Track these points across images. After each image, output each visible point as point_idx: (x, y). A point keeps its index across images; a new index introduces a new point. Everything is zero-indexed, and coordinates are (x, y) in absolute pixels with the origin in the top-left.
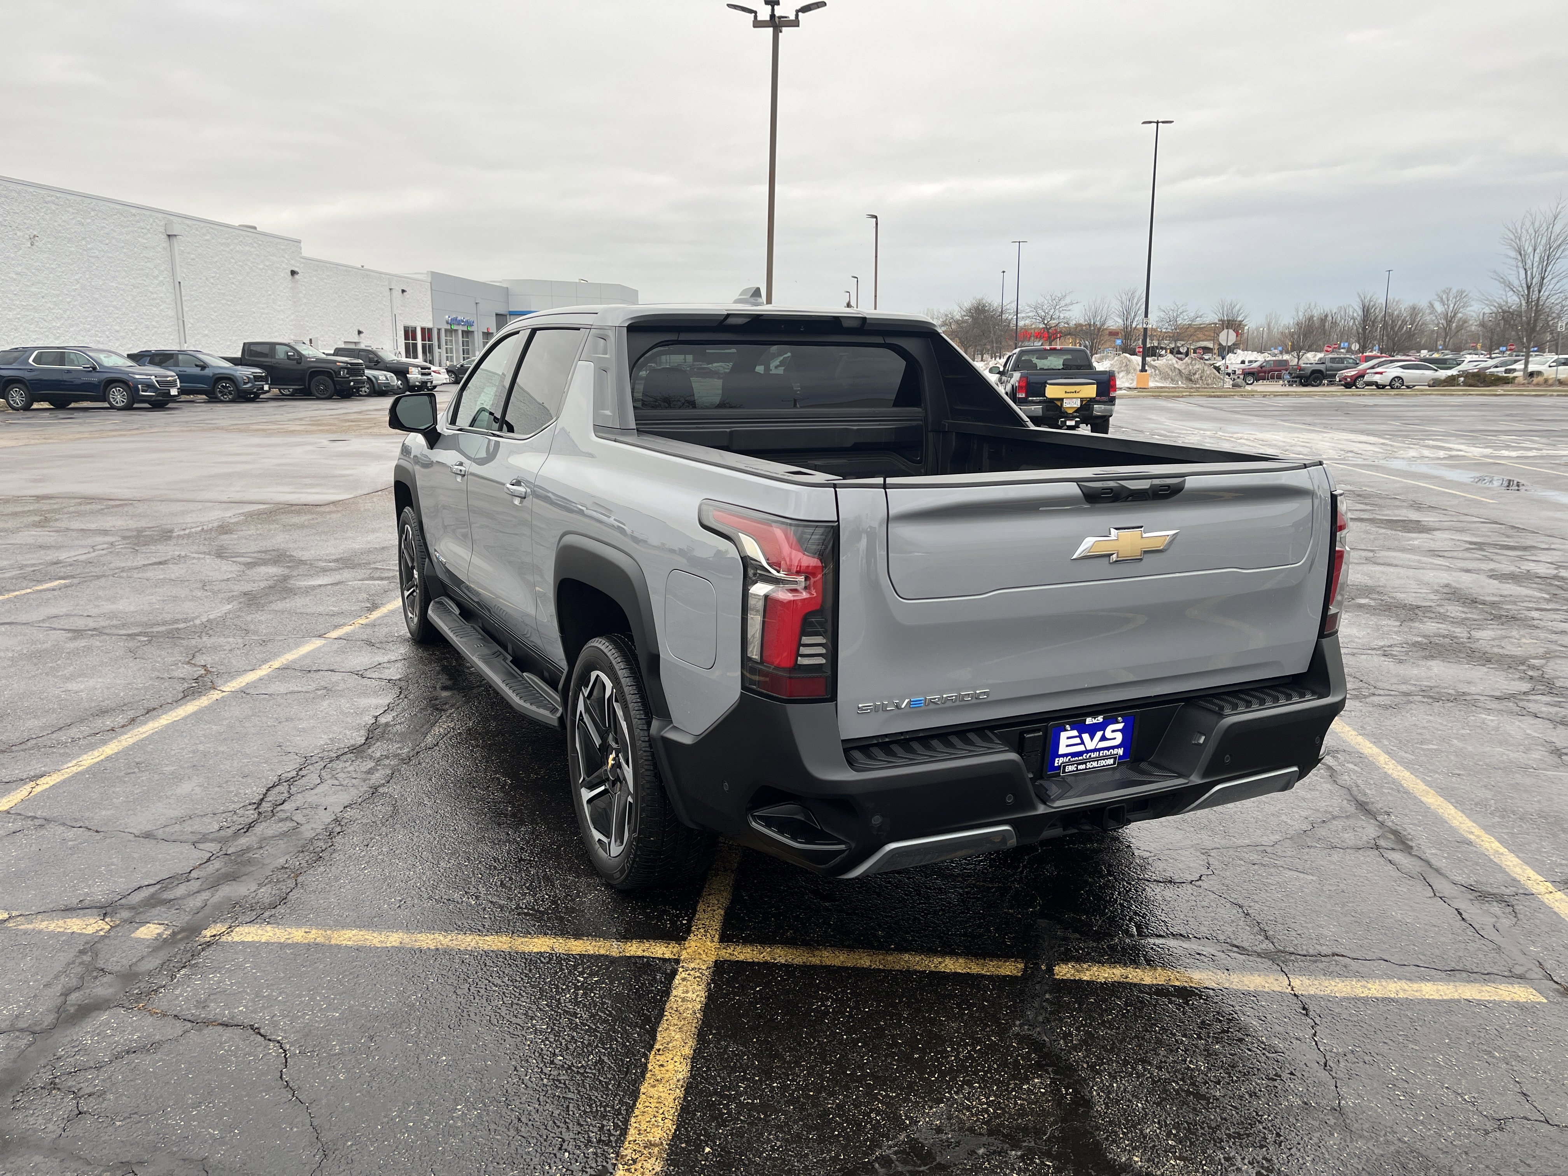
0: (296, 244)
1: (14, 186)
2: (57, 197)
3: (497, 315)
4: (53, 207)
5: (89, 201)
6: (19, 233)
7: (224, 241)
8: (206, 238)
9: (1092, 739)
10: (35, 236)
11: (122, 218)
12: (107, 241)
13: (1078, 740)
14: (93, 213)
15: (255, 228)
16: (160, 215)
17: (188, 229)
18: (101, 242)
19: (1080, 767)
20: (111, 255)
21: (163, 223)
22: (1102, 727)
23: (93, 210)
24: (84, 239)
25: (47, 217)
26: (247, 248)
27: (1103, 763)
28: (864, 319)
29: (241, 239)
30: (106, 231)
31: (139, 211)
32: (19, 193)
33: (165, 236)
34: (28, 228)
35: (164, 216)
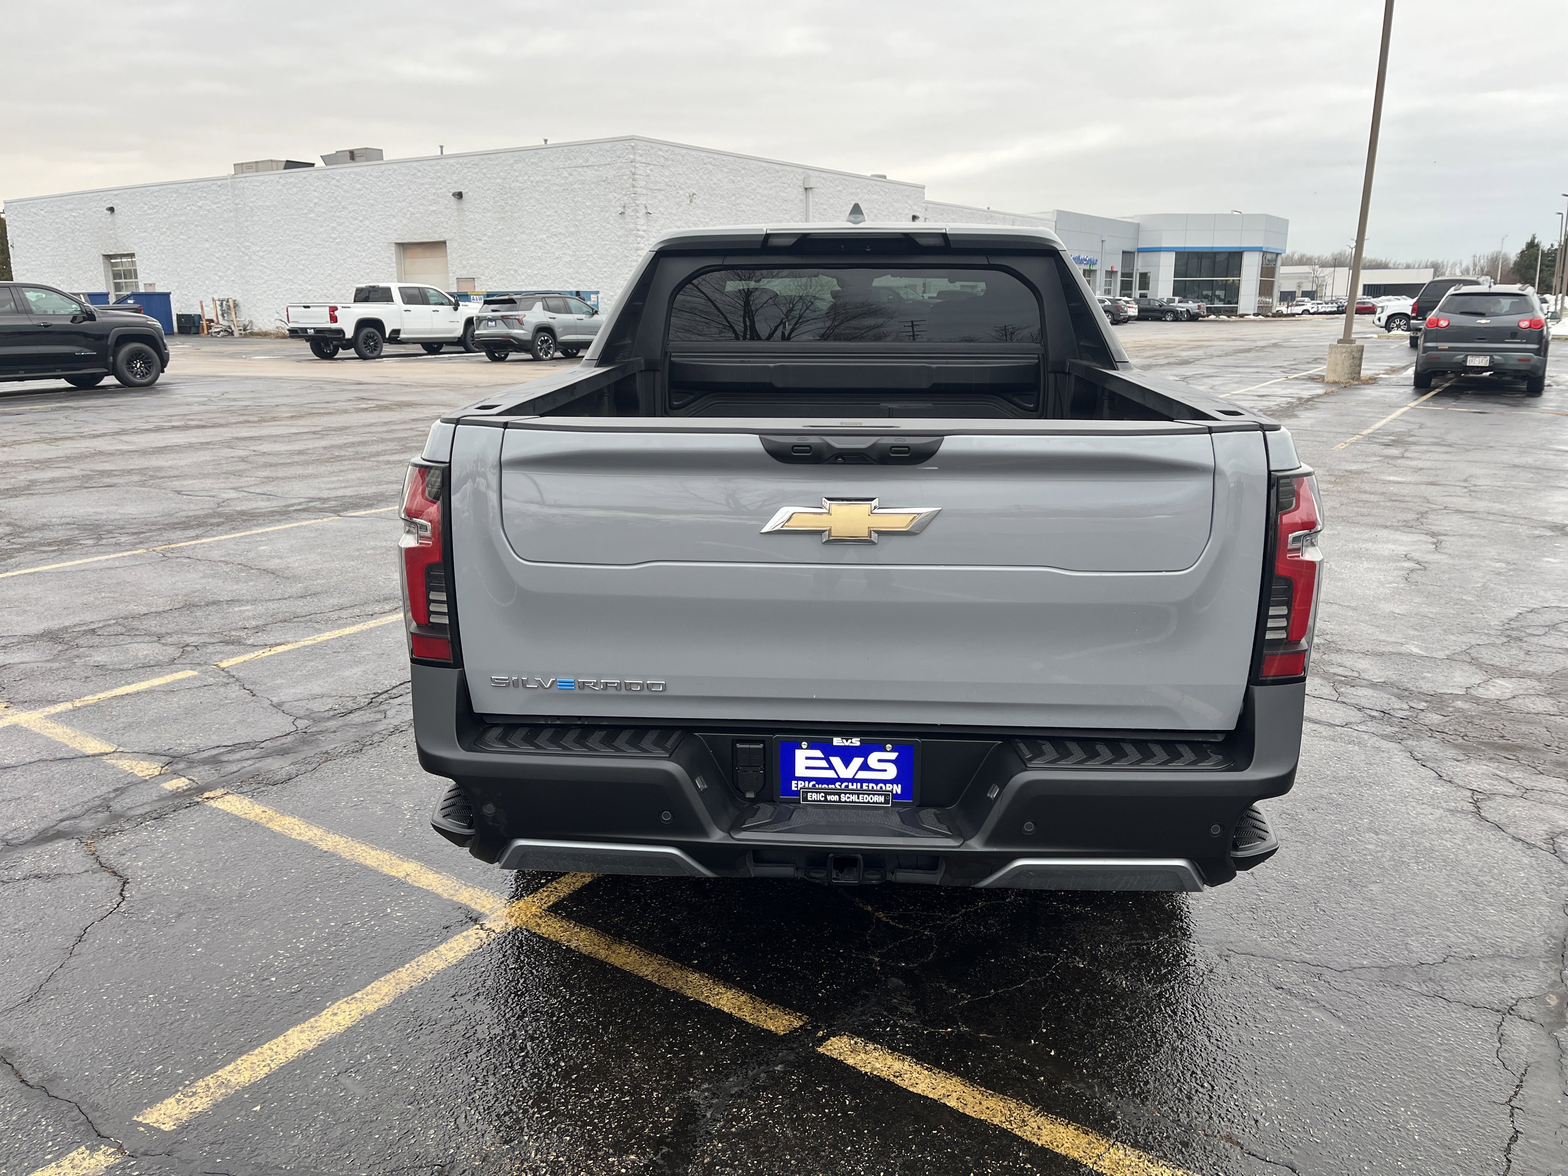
0: (920, 190)
1: (678, 150)
2: (714, 159)
3: (1123, 252)
4: (710, 167)
5: (740, 160)
6: (681, 192)
7: (854, 191)
8: (839, 188)
9: (847, 766)
10: (694, 194)
11: (768, 175)
12: (753, 197)
13: (824, 764)
14: (743, 172)
15: (885, 177)
16: (800, 170)
17: (823, 181)
18: (748, 197)
19: (829, 798)
20: (754, 209)
21: (802, 177)
22: (864, 751)
23: (744, 168)
24: (734, 195)
25: (705, 177)
26: (875, 196)
27: (867, 798)
28: (944, 236)
29: (870, 187)
30: (753, 187)
31: (782, 167)
32: (683, 156)
33: (802, 190)
34: (688, 187)
35: (803, 170)
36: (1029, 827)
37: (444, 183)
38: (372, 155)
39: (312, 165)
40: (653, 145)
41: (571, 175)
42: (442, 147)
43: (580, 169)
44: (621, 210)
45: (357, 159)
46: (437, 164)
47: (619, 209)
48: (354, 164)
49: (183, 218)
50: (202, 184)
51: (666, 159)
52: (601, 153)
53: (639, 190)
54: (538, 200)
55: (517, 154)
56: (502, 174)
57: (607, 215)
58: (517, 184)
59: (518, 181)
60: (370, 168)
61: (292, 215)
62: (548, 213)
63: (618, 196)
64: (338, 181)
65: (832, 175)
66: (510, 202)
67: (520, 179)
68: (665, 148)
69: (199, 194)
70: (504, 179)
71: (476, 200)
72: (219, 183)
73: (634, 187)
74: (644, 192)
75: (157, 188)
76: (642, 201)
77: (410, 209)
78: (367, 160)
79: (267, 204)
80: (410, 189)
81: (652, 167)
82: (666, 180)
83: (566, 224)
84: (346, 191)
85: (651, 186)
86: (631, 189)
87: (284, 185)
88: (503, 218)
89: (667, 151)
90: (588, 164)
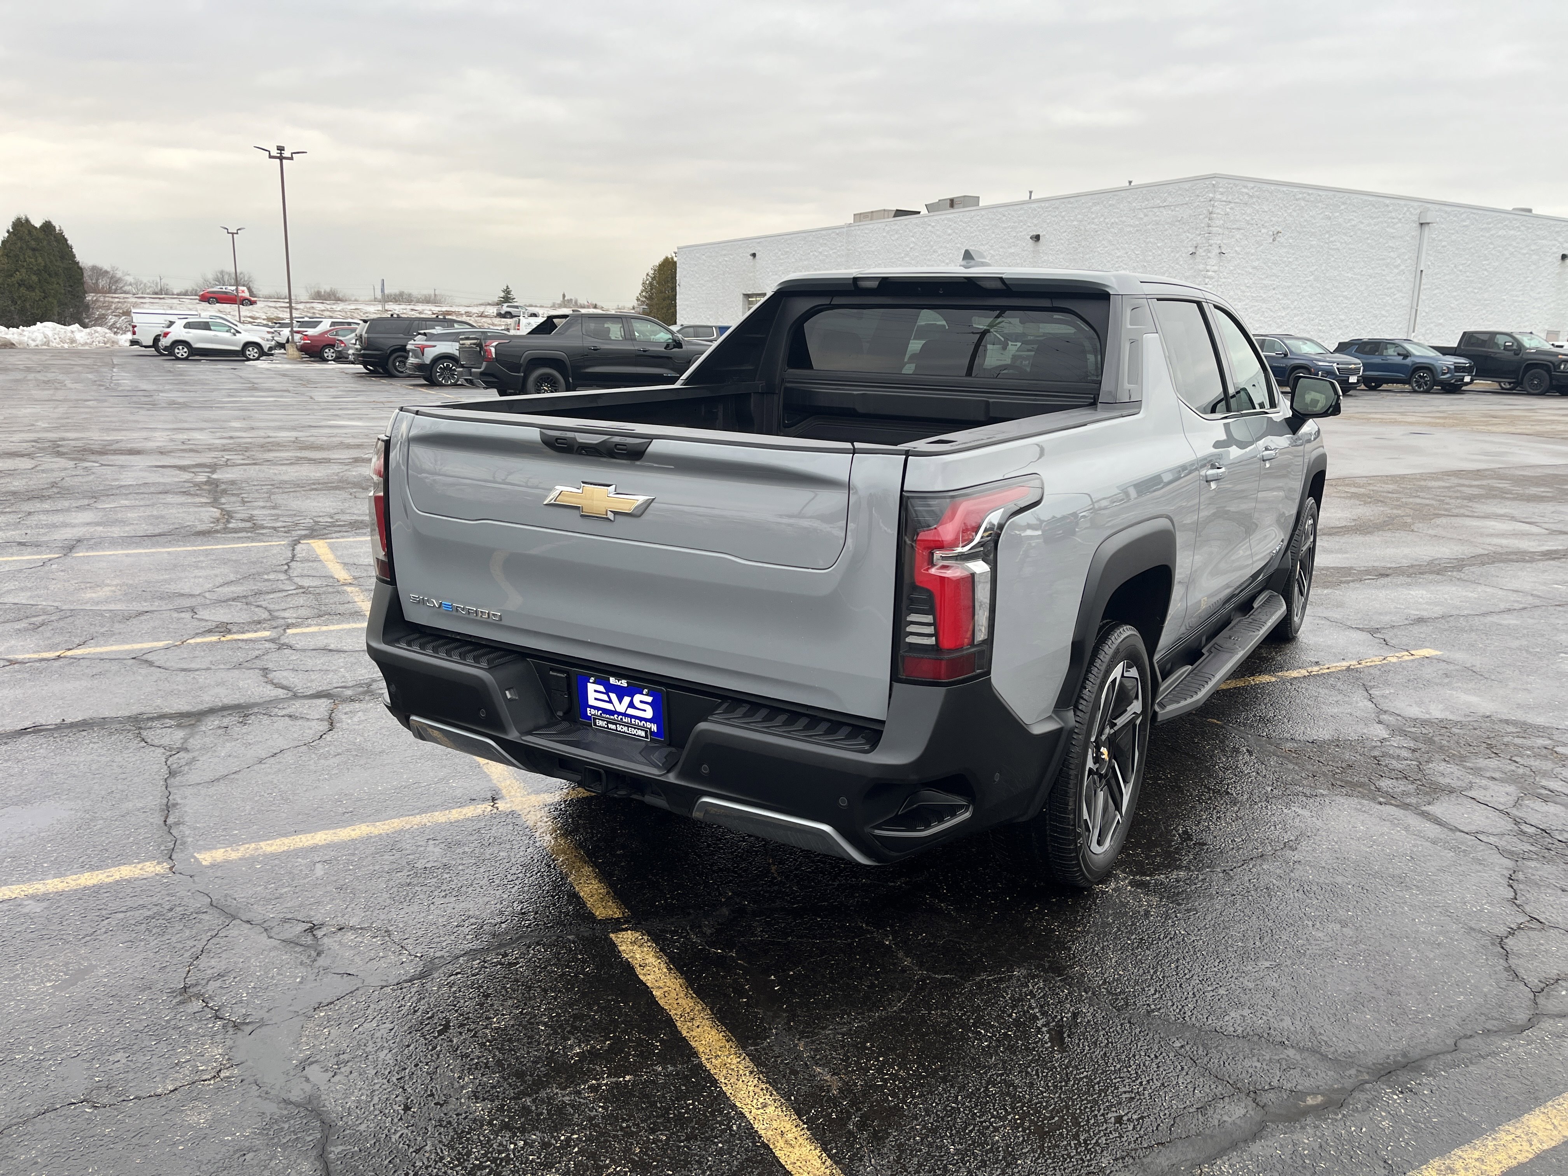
1: (1265, 187)
2: (1309, 194)
4: (1303, 203)
5: (1341, 195)
6: (1263, 231)
7: (1485, 226)
8: (1465, 224)
9: (620, 702)
10: (1278, 232)
11: (1374, 210)
12: (1352, 234)
13: (605, 697)
14: (1343, 207)
15: (1530, 211)
16: (1416, 204)
17: (1445, 216)
18: (1345, 234)
19: (610, 726)
20: (1352, 246)
21: (1418, 211)
22: (631, 692)
23: (1343, 203)
24: (1328, 232)
25: (1295, 214)
26: (1512, 232)
27: (634, 731)
29: (1506, 223)
30: (1353, 223)
31: (1393, 201)
32: (1271, 193)
33: (1417, 225)
34: (1273, 226)
35: (1420, 204)
36: (705, 769)
37: (1025, 227)
38: (974, 201)
39: (919, 213)
40: (1237, 182)
41: (1146, 215)
42: (1031, 192)
43: (1156, 210)
44: (1192, 250)
45: (955, 206)
46: (1021, 209)
47: (1190, 249)
48: (952, 211)
49: (806, 263)
50: (824, 232)
51: (1251, 197)
52: (1180, 192)
53: (1214, 230)
54: (1110, 241)
55: (1096, 196)
56: (1079, 216)
57: (1177, 255)
58: (1093, 226)
59: (1093, 223)
60: (961, 214)
61: (892, 258)
62: (1119, 254)
63: (1191, 236)
64: (933, 227)
65: (1459, 209)
66: (1083, 243)
67: (1096, 220)
68: (1251, 185)
69: (821, 241)
70: (1081, 221)
71: (1051, 242)
72: (837, 231)
73: (1209, 226)
74: (1220, 231)
75: (789, 237)
76: (1216, 240)
77: (992, 252)
78: (964, 207)
79: (873, 249)
80: (993, 233)
81: (1232, 205)
82: (1248, 218)
83: (1135, 265)
84: (938, 236)
85: (1229, 225)
86: (1206, 228)
87: (888, 232)
88: (1074, 259)
89: (1253, 188)
90: (1165, 204)
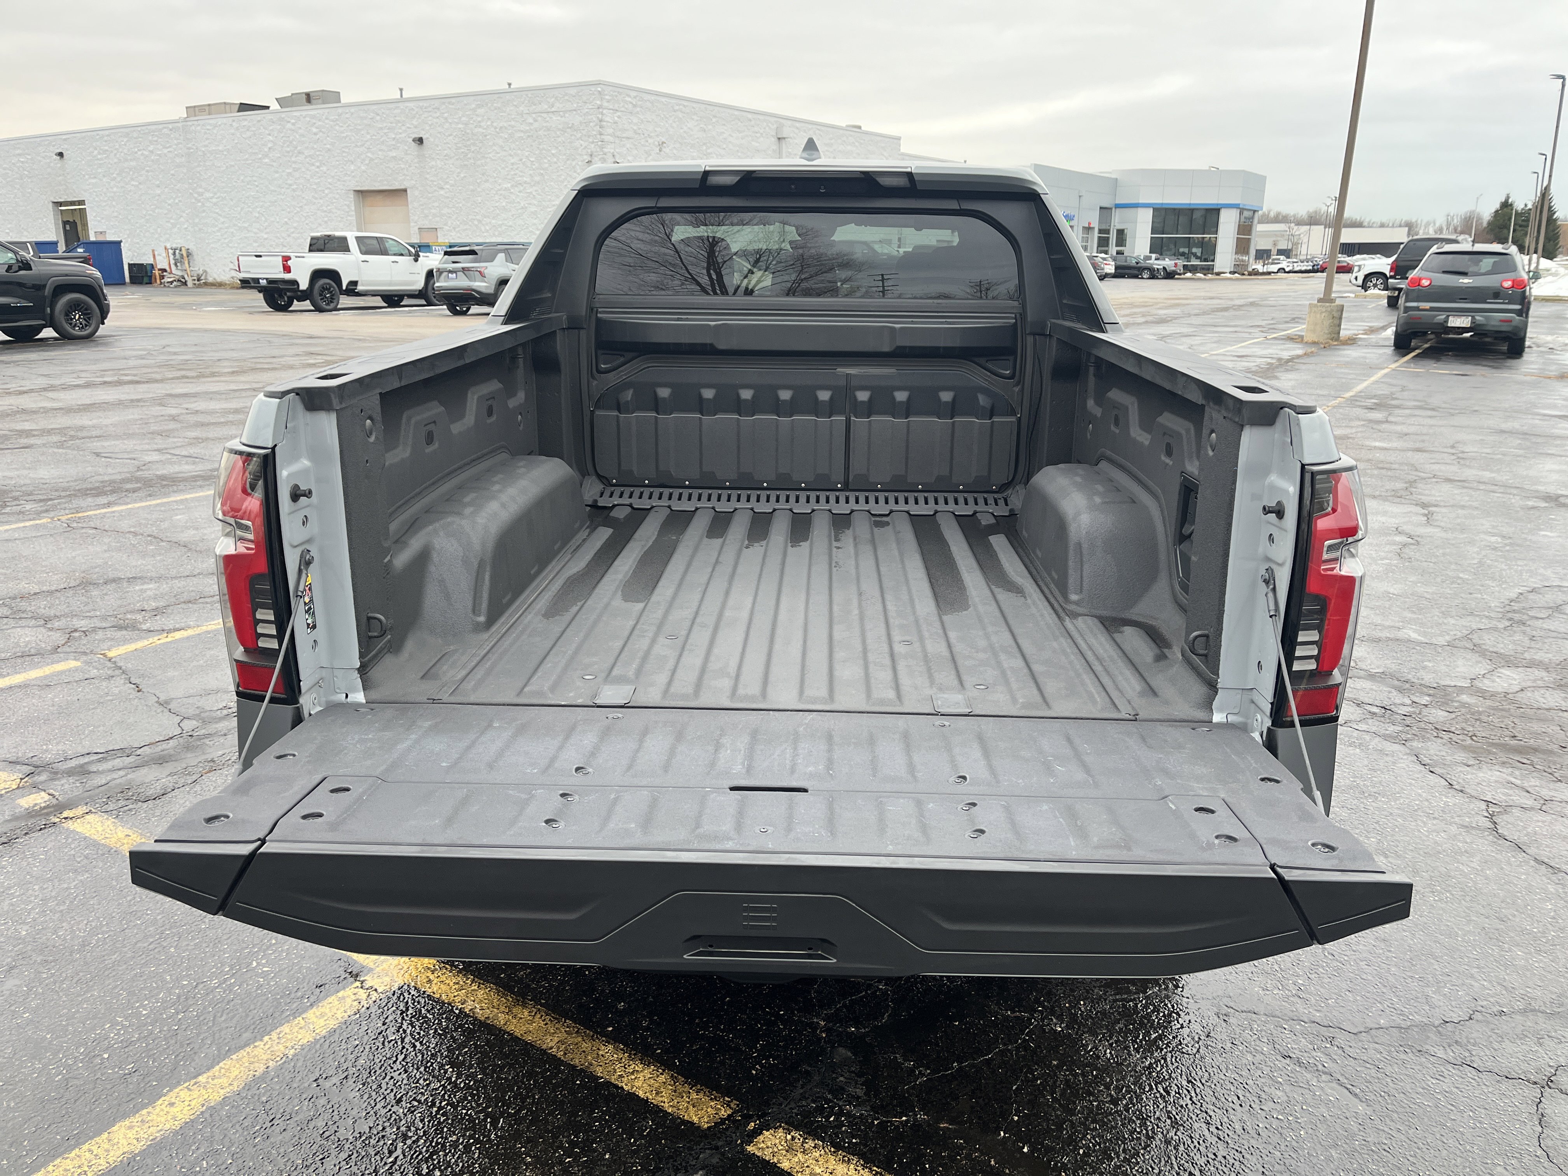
0: (895, 141)
1: (646, 97)
2: (684, 106)
3: (1101, 208)
4: (680, 115)
5: (711, 108)
6: (650, 141)
7: (828, 141)
10: (663, 143)
11: (739, 123)
12: (724, 146)
14: (714, 120)
15: (860, 127)
16: (773, 119)
17: (797, 131)
18: (719, 146)
21: (775, 126)
23: (715, 117)
24: (704, 144)
25: (674, 125)
26: (849, 148)
29: (844, 138)
30: (725, 135)
31: (755, 116)
32: (652, 103)
33: (776, 139)
34: (657, 136)
35: (776, 119)
37: (404, 128)
38: (331, 97)
39: (268, 108)
40: (621, 90)
41: (536, 121)
42: (401, 90)
43: (545, 115)
44: (587, 158)
45: (313, 101)
46: (397, 108)
47: (585, 157)
48: (310, 107)
49: (133, 163)
50: (152, 128)
51: (635, 106)
52: (566, 98)
53: (606, 138)
54: (502, 147)
55: (479, 97)
56: (463, 119)
57: (574, 163)
58: (480, 130)
59: (480, 127)
60: (327, 111)
61: (247, 159)
62: (512, 161)
63: (584, 144)
64: (293, 124)
65: (807, 125)
66: (473, 148)
67: (482, 124)
68: (633, 94)
69: (150, 138)
70: (466, 124)
71: (437, 146)
72: (170, 126)
73: (601, 134)
74: (611, 139)
75: (105, 133)
76: (609, 149)
77: (369, 155)
78: (324, 103)
79: (220, 148)
80: (368, 133)
81: (619, 114)
82: (635, 128)
83: (531, 172)
84: (302, 135)
85: (618, 133)
86: (598, 136)
87: (237, 129)
88: (465, 165)
89: (635, 97)
90: (553, 109)
